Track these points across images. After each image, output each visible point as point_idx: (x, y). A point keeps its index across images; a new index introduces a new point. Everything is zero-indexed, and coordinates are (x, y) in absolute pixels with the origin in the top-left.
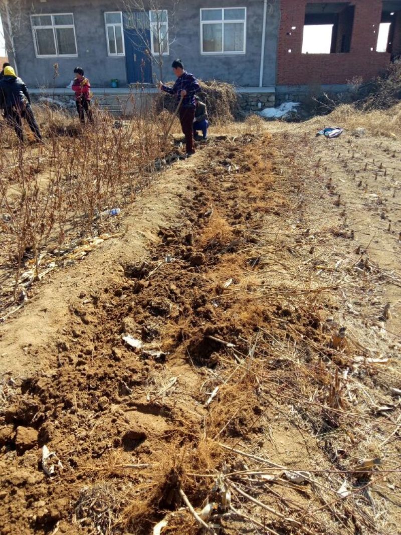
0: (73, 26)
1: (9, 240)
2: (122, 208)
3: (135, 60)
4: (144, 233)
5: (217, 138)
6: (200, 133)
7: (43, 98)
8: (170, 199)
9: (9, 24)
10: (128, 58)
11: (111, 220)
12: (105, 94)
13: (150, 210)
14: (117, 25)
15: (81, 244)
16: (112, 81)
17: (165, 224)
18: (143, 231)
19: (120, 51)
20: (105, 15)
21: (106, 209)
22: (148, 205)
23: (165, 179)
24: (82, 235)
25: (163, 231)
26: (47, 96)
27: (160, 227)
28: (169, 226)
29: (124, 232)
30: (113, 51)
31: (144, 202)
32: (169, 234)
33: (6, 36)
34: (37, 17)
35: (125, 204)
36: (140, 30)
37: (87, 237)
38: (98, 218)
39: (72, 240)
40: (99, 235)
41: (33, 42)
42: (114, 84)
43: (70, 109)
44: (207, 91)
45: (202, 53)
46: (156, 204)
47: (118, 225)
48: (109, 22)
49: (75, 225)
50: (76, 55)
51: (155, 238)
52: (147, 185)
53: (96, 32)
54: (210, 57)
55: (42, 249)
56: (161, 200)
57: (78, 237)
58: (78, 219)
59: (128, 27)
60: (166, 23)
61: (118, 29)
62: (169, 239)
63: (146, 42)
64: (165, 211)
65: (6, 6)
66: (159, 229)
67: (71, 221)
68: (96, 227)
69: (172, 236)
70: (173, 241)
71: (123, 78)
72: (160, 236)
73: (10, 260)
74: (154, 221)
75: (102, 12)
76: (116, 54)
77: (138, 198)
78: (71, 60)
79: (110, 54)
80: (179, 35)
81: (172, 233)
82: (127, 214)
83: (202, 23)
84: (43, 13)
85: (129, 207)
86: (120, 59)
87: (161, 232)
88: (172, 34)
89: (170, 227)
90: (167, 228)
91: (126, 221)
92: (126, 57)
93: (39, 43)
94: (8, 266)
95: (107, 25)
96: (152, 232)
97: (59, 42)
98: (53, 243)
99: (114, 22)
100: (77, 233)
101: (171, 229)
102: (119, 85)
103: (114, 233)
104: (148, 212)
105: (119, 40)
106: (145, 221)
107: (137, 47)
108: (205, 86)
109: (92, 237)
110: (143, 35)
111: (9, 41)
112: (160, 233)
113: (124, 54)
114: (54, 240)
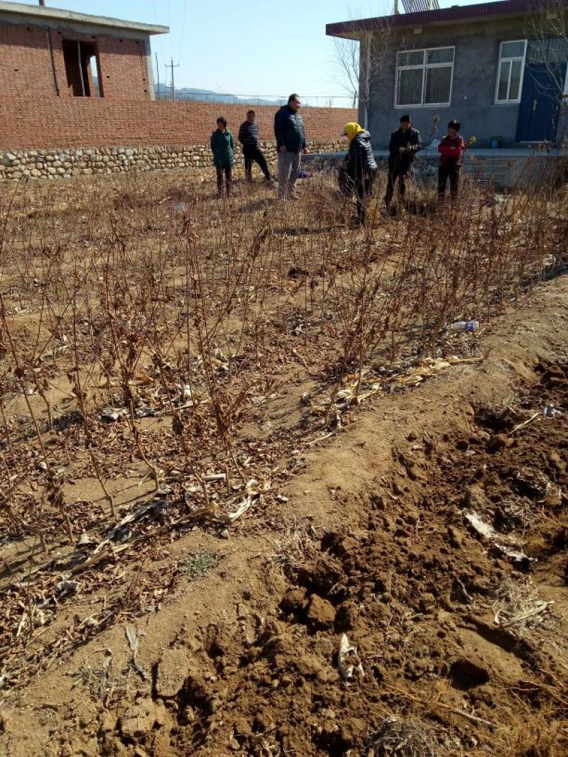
0: (451, 64)
1: (328, 344)
2: (481, 322)
3: (534, 108)
4: (513, 364)
8: (562, 317)
9: (369, 65)
10: (523, 107)
11: (464, 338)
12: (481, 158)
13: (527, 330)
14: (517, 59)
15: (416, 364)
16: (492, 139)
17: (549, 355)
18: (512, 360)
19: (513, 96)
20: (501, 46)
21: (457, 321)
22: (524, 323)
23: (556, 285)
24: (419, 352)
25: (545, 365)
27: (540, 358)
28: (555, 358)
29: (482, 357)
30: (502, 96)
31: (519, 316)
32: (555, 372)
33: (361, 80)
34: (405, 54)
35: (487, 317)
36: (553, 64)
37: (426, 357)
38: (445, 331)
39: (405, 357)
40: (444, 356)
41: (393, 88)
42: (495, 143)
43: (426, 178)
46: (538, 322)
47: (473, 346)
48: (504, 56)
49: (411, 336)
50: (448, 104)
51: (528, 374)
52: (526, 292)
53: (483, 71)
55: (365, 363)
56: (546, 316)
57: (414, 355)
58: (415, 330)
59: (533, 60)
61: (517, 65)
62: (552, 379)
63: (559, 82)
64: (551, 334)
65: (370, 41)
66: (537, 361)
67: (406, 330)
68: (440, 344)
69: (560, 376)
70: (560, 383)
71: (510, 134)
72: (538, 372)
73: (326, 370)
74: (532, 348)
75: (498, 43)
76: (506, 101)
77: (510, 310)
78: (439, 110)
79: (497, 101)
81: (560, 371)
82: (488, 332)
84: (415, 48)
85: (494, 321)
86: (513, 106)
87: (540, 365)
89: (557, 362)
90: (552, 362)
91: (486, 342)
92: (521, 105)
93: (402, 89)
94: (322, 377)
95: (502, 60)
96: (525, 364)
97: (428, 86)
98: (379, 357)
99: (511, 56)
100: (413, 349)
101: (559, 364)
102: (502, 144)
103: (465, 356)
104: (523, 332)
105: (515, 80)
106: (516, 346)
107: (542, 90)
109: (433, 358)
110: (556, 73)
111: (364, 87)
112: (538, 368)
113: (519, 100)
114: (381, 353)
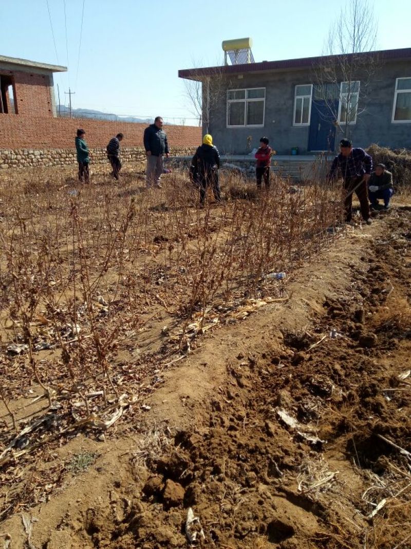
0: (264, 99)
1: (181, 290)
2: (287, 273)
3: (319, 129)
4: (308, 302)
5: (401, 208)
6: (381, 202)
7: (227, 164)
8: (341, 269)
9: (208, 98)
10: (312, 128)
11: (276, 284)
12: (284, 161)
13: (318, 278)
14: (306, 96)
15: (243, 304)
16: (293, 149)
17: (333, 295)
18: (309, 299)
19: (305, 120)
20: (296, 88)
21: (271, 272)
22: (315, 273)
23: (336, 247)
24: (245, 295)
25: (330, 302)
26: (230, 162)
27: (327, 298)
28: (336, 297)
29: (288, 297)
30: (298, 121)
31: (312, 269)
32: (336, 307)
33: (204, 109)
34: (233, 92)
35: (291, 269)
36: (329, 101)
37: (250, 298)
38: (263, 279)
39: (236, 298)
40: (262, 297)
41: (225, 114)
42: (294, 152)
43: (249, 174)
44: (395, 159)
45: (393, 121)
46: (325, 272)
47: (282, 290)
48: (298, 95)
49: (240, 284)
50: (263, 125)
51: (319, 308)
52: (316, 252)
53: (285, 104)
54: (401, 125)
55: (208, 303)
56: (330, 269)
57: (242, 297)
58: (243, 279)
59: (317, 98)
60: (357, 94)
61: (306, 101)
62: (335, 312)
63: (334, 112)
64: (333, 281)
65: (208, 83)
66: (325, 299)
67: (237, 279)
68: (259, 289)
69: (340, 309)
70: (340, 314)
71: (304, 146)
72: (326, 307)
73: (180, 309)
74: (320, 290)
75: (293, 86)
76: (301, 124)
77: (306, 265)
78: (257, 129)
79: (295, 124)
80: (369, 104)
81: (340, 306)
82: (292, 280)
83: (397, 92)
84: (239, 88)
85: (296, 272)
86: (305, 128)
87: (327, 302)
88: (361, 103)
89: (338, 300)
90: (335, 300)
91: (290, 287)
92: (310, 127)
93: (231, 115)
94: (177, 315)
95: (297, 97)
96: (317, 302)
97: (249, 112)
98: (218, 298)
99: (303, 95)
100: (242, 293)
101: (339, 302)
102: (298, 153)
103: (277, 297)
104: (315, 280)
105: (306, 110)
106: (311, 289)
107: (323, 117)
108: (393, 155)
109: (255, 299)
110: (332, 106)
111: (206, 113)
112: (325, 304)
113: (309, 124)
114: (219, 296)
